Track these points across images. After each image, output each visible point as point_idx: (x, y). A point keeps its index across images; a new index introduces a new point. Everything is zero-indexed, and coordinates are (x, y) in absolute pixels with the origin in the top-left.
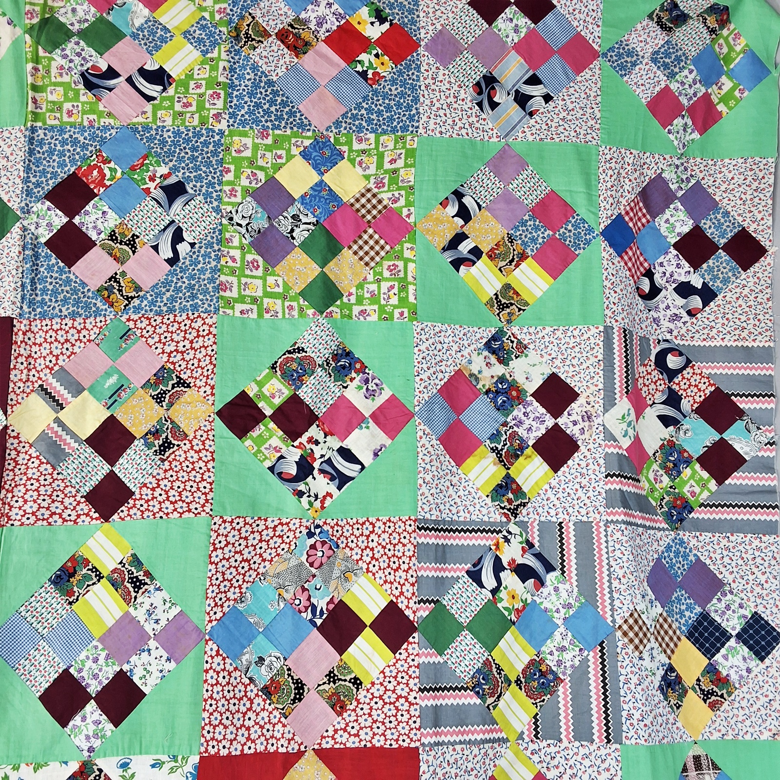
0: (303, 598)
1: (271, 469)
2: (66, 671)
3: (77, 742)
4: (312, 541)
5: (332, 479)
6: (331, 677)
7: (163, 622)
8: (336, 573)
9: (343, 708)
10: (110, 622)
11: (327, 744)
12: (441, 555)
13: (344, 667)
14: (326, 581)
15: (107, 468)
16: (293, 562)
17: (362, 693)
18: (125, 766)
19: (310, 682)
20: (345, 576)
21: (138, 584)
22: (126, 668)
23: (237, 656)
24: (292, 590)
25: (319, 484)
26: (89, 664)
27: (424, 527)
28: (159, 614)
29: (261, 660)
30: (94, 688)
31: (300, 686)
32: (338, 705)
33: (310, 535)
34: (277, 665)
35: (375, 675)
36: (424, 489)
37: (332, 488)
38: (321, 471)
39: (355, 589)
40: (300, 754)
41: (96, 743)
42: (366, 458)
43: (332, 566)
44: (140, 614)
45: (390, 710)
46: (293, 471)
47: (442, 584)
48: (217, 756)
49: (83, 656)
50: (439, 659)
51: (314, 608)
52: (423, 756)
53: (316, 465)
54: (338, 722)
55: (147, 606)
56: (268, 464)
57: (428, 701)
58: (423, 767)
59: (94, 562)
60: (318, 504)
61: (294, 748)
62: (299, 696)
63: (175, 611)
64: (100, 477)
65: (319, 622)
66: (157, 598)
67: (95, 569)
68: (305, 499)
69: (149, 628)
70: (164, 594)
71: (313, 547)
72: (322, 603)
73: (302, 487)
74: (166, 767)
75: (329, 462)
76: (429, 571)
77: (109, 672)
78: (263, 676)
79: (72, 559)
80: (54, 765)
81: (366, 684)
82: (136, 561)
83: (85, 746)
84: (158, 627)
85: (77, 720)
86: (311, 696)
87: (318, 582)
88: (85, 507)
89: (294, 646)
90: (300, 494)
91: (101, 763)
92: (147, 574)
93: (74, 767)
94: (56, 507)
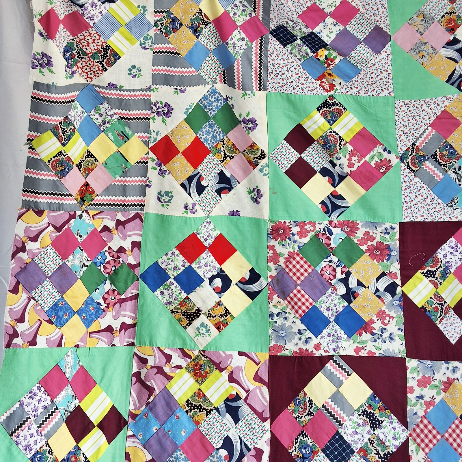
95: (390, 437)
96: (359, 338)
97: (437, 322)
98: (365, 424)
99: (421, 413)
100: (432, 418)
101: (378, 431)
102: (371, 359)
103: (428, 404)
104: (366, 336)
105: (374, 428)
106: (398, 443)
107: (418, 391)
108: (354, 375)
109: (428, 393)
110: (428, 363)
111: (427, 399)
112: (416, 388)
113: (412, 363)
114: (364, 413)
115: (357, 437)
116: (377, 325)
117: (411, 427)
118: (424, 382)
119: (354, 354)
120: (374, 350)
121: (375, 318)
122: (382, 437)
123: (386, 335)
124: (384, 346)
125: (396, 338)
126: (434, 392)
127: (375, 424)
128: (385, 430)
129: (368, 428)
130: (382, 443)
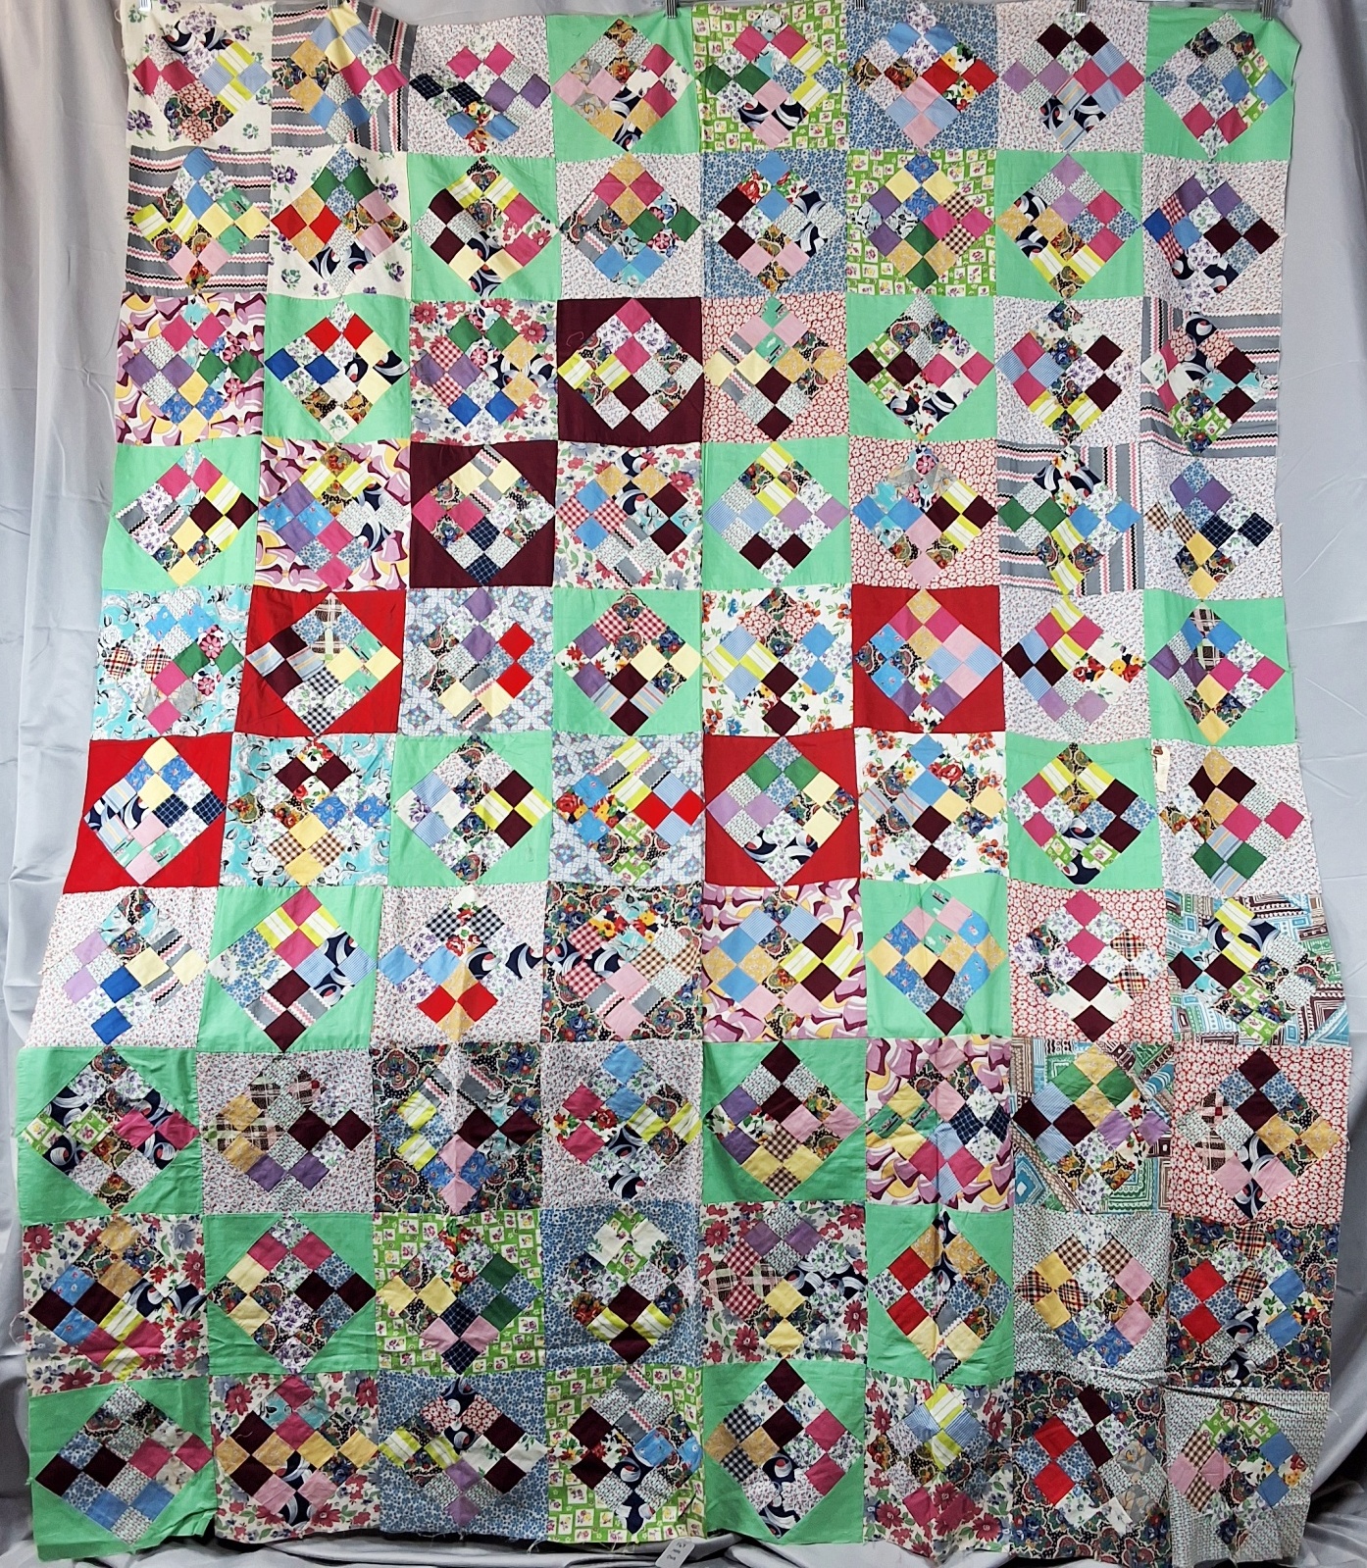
0: (915, 492)
1: (889, 405)
2: (757, 535)
3: (768, 577)
4: (919, 456)
5: (933, 413)
6: (936, 545)
7: (820, 505)
8: (937, 478)
9: (945, 564)
10: (784, 505)
11: (934, 587)
12: (1015, 466)
13: (945, 540)
14: (931, 483)
15: (771, 405)
16: (907, 469)
17: (958, 556)
18: (801, 591)
19: (921, 548)
20: (944, 480)
21: (801, 480)
22: (797, 532)
23: (871, 527)
24: (907, 487)
25: (923, 417)
26: (772, 530)
27: (1002, 446)
28: (817, 499)
29: (887, 532)
30: (776, 545)
31: (915, 549)
32: (942, 563)
33: (918, 451)
34: (899, 535)
35: (967, 544)
36: (1002, 419)
37: (933, 420)
38: (924, 408)
39: (951, 490)
40: (917, 591)
41: (782, 577)
42: (958, 399)
43: (934, 473)
44: (803, 499)
45: (979, 564)
46: (904, 407)
47: (1016, 487)
48: (862, 585)
49: (767, 526)
50: (1013, 534)
51: (923, 501)
52: (1002, 591)
53: (921, 404)
54: (942, 573)
55: (808, 494)
56: (886, 402)
57: (1006, 558)
58: (1002, 597)
59: (767, 468)
60: (922, 431)
61: (912, 586)
62: (914, 555)
63: (828, 497)
64: (766, 412)
65: (926, 509)
66: (815, 489)
67: (768, 472)
68: (913, 426)
69: (811, 508)
70: (819, 486)
71: (921, 459)
72: (928, 498)
73: (911, 418)
74: (830, 591)
75: (930, 401)
76: (1006, 476)
77: (786, 536)
78: (891, 541)
79: (752, 466)
80: (754, 591)
81: (961, 550)
82: (798, 465)
83: (775, 579)
84: (817, 508)
85: (766, 565)
86: (922, 556)
87: (924, 483)
88: (758, 432)
89: (910, 524)
90: (910, 423)
91: (785, 589)
92: (807, 473)
93: (768, 592)
94: (739, 431)
95: (536, 516)
96: (510, 424)
97: (593, 404)
98: (512, 505)
99: (570, 493)
100: (581, 497)
101: (524, 512)
102: (522, 443)
103: (578, 485)
104: (518, 421)
105: (520, 508)
106: (545, 521)
107: (568, 472)
108: (504, 461)
109: (579, 474)
110: (582, 445)
111: (578, 479)
112: (566, 469)
113: (563, 446)
114: (512, 495)
115: (502, 518)
116: (529, 410)
117: (558, 506)
118: (575, 464)
119: (504, 440)
120: (525, 435)
121: (527, 402)
122: (528, 516)
123: (538, 419)
124: (536, 430)
125: (549, 421)
126: (585, 473)
127: (522, 504)
128: (532, 510)
129: (515, 509)
130: (527, 522)
